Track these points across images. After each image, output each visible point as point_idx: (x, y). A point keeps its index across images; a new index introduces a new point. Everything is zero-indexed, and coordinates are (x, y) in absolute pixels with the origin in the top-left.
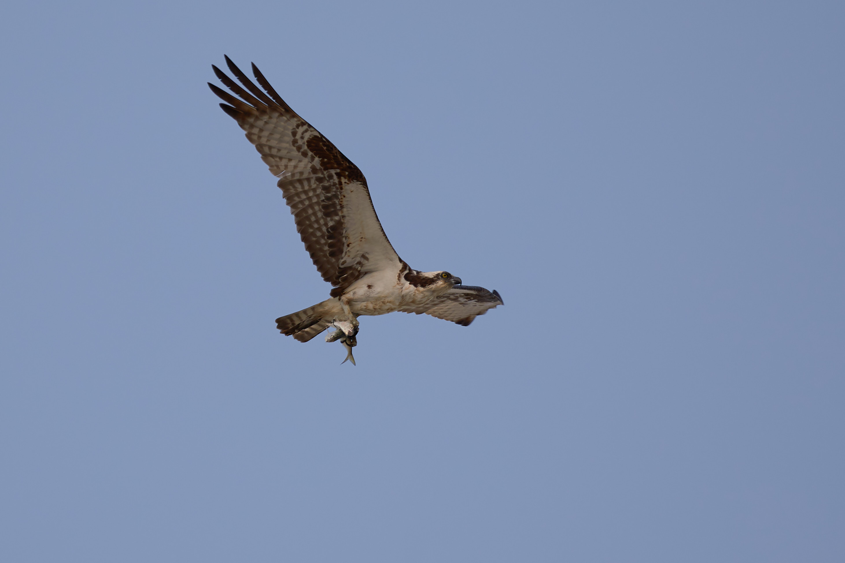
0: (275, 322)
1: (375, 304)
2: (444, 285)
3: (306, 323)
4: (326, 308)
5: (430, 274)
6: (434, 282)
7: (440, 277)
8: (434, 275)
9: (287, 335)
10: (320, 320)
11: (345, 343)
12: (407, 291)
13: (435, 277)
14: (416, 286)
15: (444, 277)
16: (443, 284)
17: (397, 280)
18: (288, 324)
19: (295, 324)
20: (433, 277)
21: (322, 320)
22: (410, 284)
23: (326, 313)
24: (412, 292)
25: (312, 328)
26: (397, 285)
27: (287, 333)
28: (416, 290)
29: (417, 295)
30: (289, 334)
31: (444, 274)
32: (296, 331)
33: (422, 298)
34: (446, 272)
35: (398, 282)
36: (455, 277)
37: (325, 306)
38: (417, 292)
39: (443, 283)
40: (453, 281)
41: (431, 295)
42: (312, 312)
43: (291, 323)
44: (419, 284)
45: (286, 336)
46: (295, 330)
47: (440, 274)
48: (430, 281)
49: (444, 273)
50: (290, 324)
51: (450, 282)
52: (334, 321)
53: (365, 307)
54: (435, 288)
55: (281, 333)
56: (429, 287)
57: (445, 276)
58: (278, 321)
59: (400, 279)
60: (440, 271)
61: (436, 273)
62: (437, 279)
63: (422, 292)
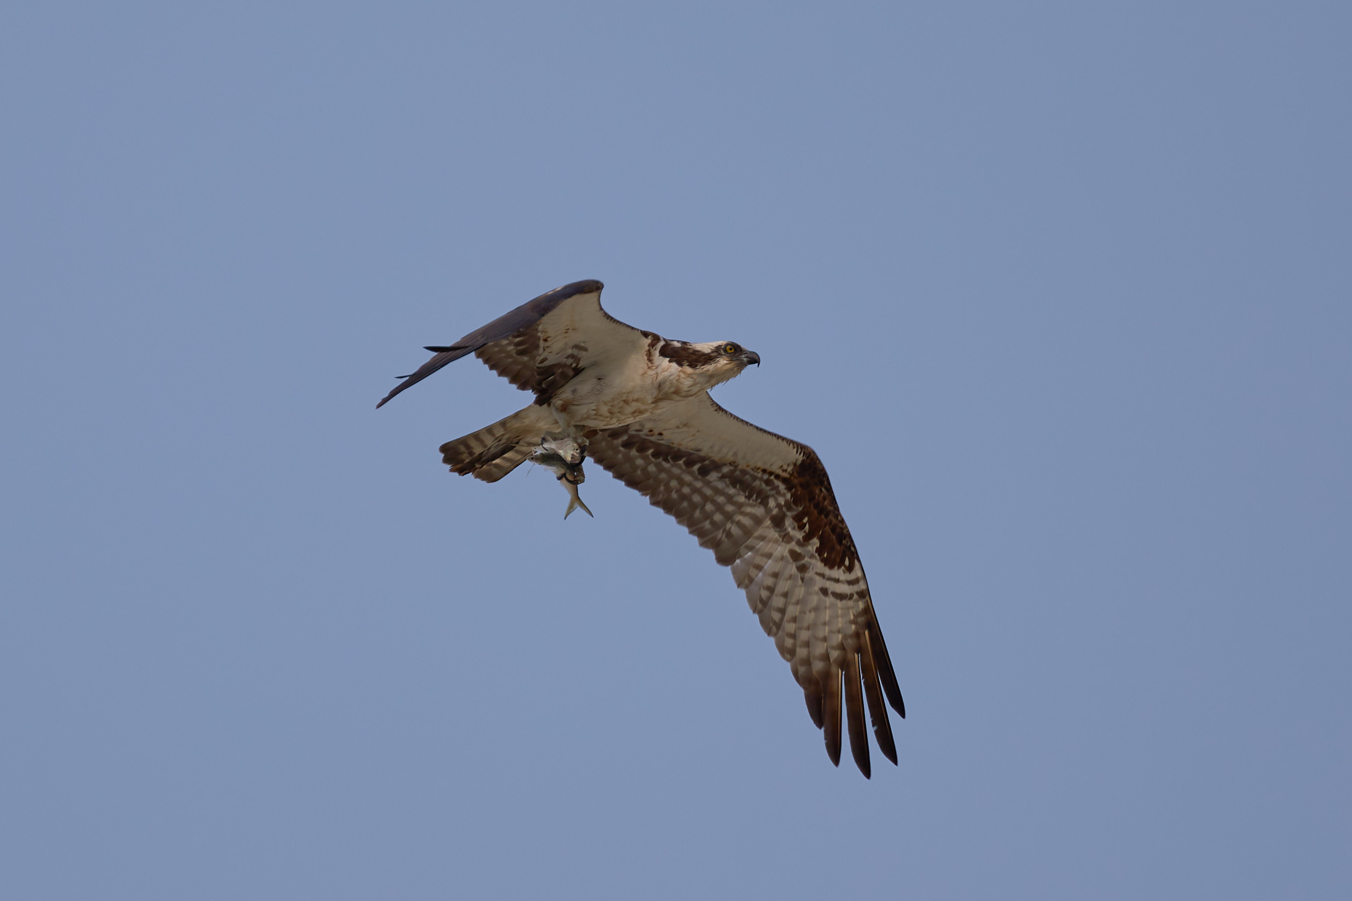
0: (438, 450)
1: (612, 406)
2: (729, 366)
3: (493, 451)
4: (527, 422)
5: (705, 346)
6: (712, 360)
7: (722, 351)
8: (712, 348)
9: (462, 474)
10: (517, 443)
11: (564, 479)
12: (666, 374)
13: (713, 352)
14: (680, 364)
15: (730, 351)
16: (727, 364)
17: (647, 361)
18: (462, 453)
19: (475, 454)
20: (709, 351)
21: (521, 443)
22: (670, 361)
23: (527, 431)
24: (674, 376)
25: (504, 458)
26: (649, 370)
27: (462, 471)
28: (681, 371)
29: (682, 380)
30: (465, 472)
31: (729, 347)
32: (477, 466)
33: (690, 387)
34: (732, 342)
35: (650, 365)
36: (748, 351)
37: (524, 419)
38: (682, 375)
39: (727, 362)
40: (745, 359)
41: (706, 383)
42: (502, 430)
43: (467, 452)
44: (686, 361)
45: (461, 477)
46: (476, 464)
47: (722, 346)
48: (705, 358)
49: (731, 345)
50: (465, 453)
51: (740, 360)
52: (544, 441)
53: (595, 412)
54: (713, 372)
55: (451, 470)
56: (703, 368)
57: (731, 349)
58: (444, 449)
59: (651, 358)
60: (721, 342)
61: (715, 344)
62: (716, 354)
63: (689, 375)
